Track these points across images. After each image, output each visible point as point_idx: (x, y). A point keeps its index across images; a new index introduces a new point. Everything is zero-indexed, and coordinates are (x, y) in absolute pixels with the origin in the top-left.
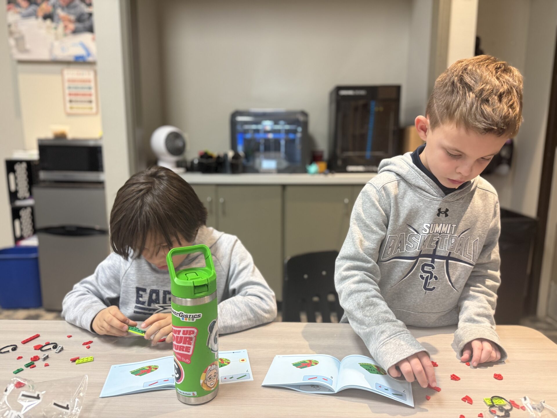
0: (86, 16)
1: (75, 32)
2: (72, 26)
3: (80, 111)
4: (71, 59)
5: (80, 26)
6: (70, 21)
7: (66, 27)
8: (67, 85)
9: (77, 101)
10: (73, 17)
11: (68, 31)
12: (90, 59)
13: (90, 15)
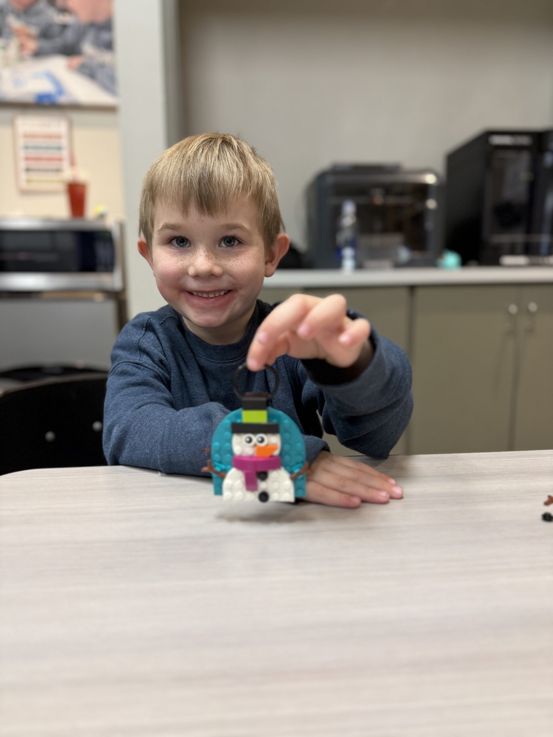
0: (56, 30)
1: (38, 54)
2: (32, 45)
3: (44, 186)
4: (30, 99)
5: (46, 44)
6: (30, 36)
7: (22, 47)
8: (21, 142)
9: (39, 170)
10: (34, 30)
12: (63, 100)
13: (64, 27)
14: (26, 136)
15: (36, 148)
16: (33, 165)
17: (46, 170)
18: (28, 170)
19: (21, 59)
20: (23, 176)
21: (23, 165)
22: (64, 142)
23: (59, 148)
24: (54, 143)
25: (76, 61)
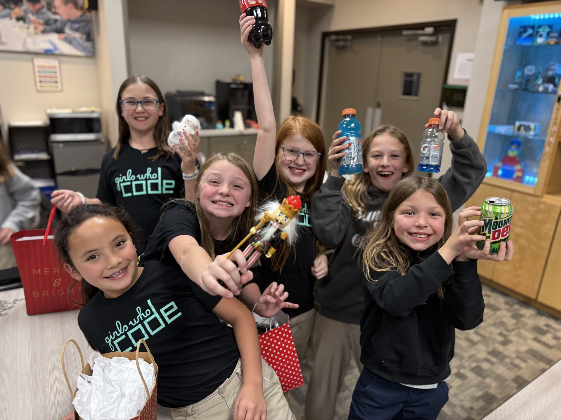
0: (52, 22)
1: (44, 32)
2: (41, 28)
3: (49, 89)
4: (42, 51)
5: (48, 28)
6: (40, 24)
7: (36, 28)
8: (37, 70)
9: (45, 82)
10: (41, 21)
11: (38, 31)
12: (57, 52)
13: (56, 21)
14: (39, 67)
15: (45, 72)
16: (43, 79)
17: (49, 82)
18: (41, 82)
19: (36, 34)
20: (39, 84)
21: (38, 79)
22: (58, 70)
23: (56, 72)
24: (53, 70)
25: (62, 36)
